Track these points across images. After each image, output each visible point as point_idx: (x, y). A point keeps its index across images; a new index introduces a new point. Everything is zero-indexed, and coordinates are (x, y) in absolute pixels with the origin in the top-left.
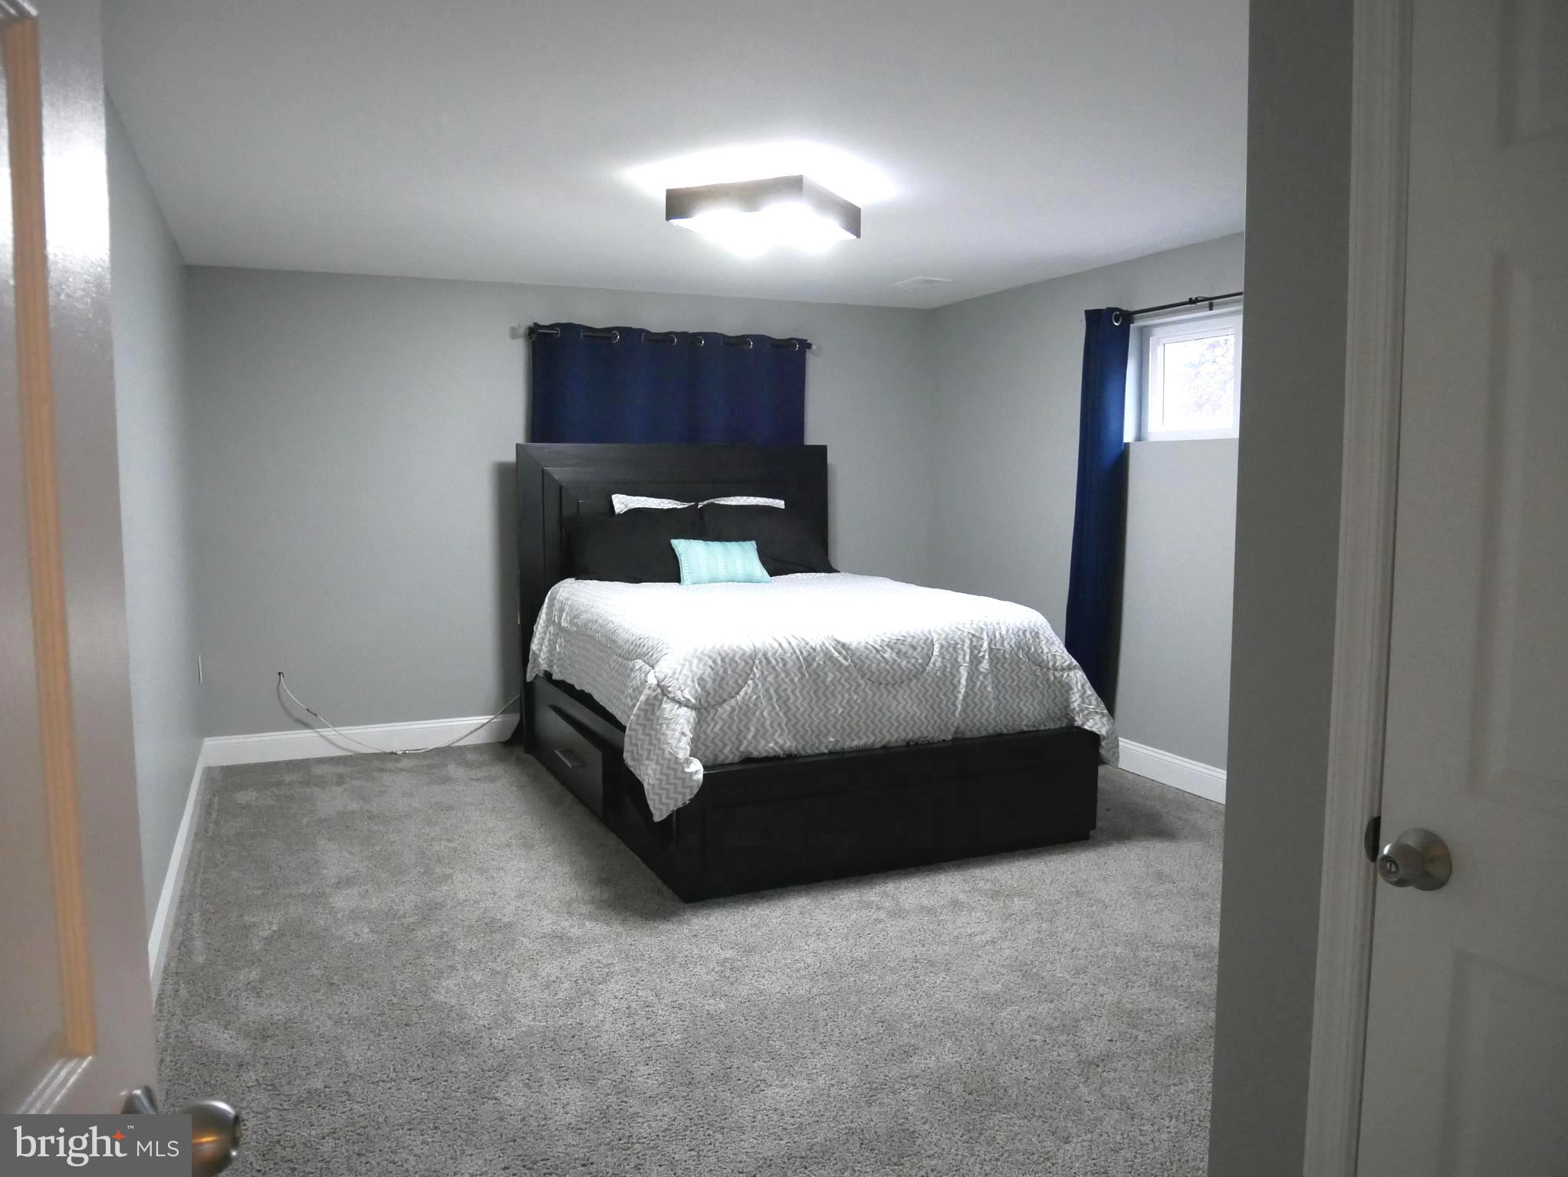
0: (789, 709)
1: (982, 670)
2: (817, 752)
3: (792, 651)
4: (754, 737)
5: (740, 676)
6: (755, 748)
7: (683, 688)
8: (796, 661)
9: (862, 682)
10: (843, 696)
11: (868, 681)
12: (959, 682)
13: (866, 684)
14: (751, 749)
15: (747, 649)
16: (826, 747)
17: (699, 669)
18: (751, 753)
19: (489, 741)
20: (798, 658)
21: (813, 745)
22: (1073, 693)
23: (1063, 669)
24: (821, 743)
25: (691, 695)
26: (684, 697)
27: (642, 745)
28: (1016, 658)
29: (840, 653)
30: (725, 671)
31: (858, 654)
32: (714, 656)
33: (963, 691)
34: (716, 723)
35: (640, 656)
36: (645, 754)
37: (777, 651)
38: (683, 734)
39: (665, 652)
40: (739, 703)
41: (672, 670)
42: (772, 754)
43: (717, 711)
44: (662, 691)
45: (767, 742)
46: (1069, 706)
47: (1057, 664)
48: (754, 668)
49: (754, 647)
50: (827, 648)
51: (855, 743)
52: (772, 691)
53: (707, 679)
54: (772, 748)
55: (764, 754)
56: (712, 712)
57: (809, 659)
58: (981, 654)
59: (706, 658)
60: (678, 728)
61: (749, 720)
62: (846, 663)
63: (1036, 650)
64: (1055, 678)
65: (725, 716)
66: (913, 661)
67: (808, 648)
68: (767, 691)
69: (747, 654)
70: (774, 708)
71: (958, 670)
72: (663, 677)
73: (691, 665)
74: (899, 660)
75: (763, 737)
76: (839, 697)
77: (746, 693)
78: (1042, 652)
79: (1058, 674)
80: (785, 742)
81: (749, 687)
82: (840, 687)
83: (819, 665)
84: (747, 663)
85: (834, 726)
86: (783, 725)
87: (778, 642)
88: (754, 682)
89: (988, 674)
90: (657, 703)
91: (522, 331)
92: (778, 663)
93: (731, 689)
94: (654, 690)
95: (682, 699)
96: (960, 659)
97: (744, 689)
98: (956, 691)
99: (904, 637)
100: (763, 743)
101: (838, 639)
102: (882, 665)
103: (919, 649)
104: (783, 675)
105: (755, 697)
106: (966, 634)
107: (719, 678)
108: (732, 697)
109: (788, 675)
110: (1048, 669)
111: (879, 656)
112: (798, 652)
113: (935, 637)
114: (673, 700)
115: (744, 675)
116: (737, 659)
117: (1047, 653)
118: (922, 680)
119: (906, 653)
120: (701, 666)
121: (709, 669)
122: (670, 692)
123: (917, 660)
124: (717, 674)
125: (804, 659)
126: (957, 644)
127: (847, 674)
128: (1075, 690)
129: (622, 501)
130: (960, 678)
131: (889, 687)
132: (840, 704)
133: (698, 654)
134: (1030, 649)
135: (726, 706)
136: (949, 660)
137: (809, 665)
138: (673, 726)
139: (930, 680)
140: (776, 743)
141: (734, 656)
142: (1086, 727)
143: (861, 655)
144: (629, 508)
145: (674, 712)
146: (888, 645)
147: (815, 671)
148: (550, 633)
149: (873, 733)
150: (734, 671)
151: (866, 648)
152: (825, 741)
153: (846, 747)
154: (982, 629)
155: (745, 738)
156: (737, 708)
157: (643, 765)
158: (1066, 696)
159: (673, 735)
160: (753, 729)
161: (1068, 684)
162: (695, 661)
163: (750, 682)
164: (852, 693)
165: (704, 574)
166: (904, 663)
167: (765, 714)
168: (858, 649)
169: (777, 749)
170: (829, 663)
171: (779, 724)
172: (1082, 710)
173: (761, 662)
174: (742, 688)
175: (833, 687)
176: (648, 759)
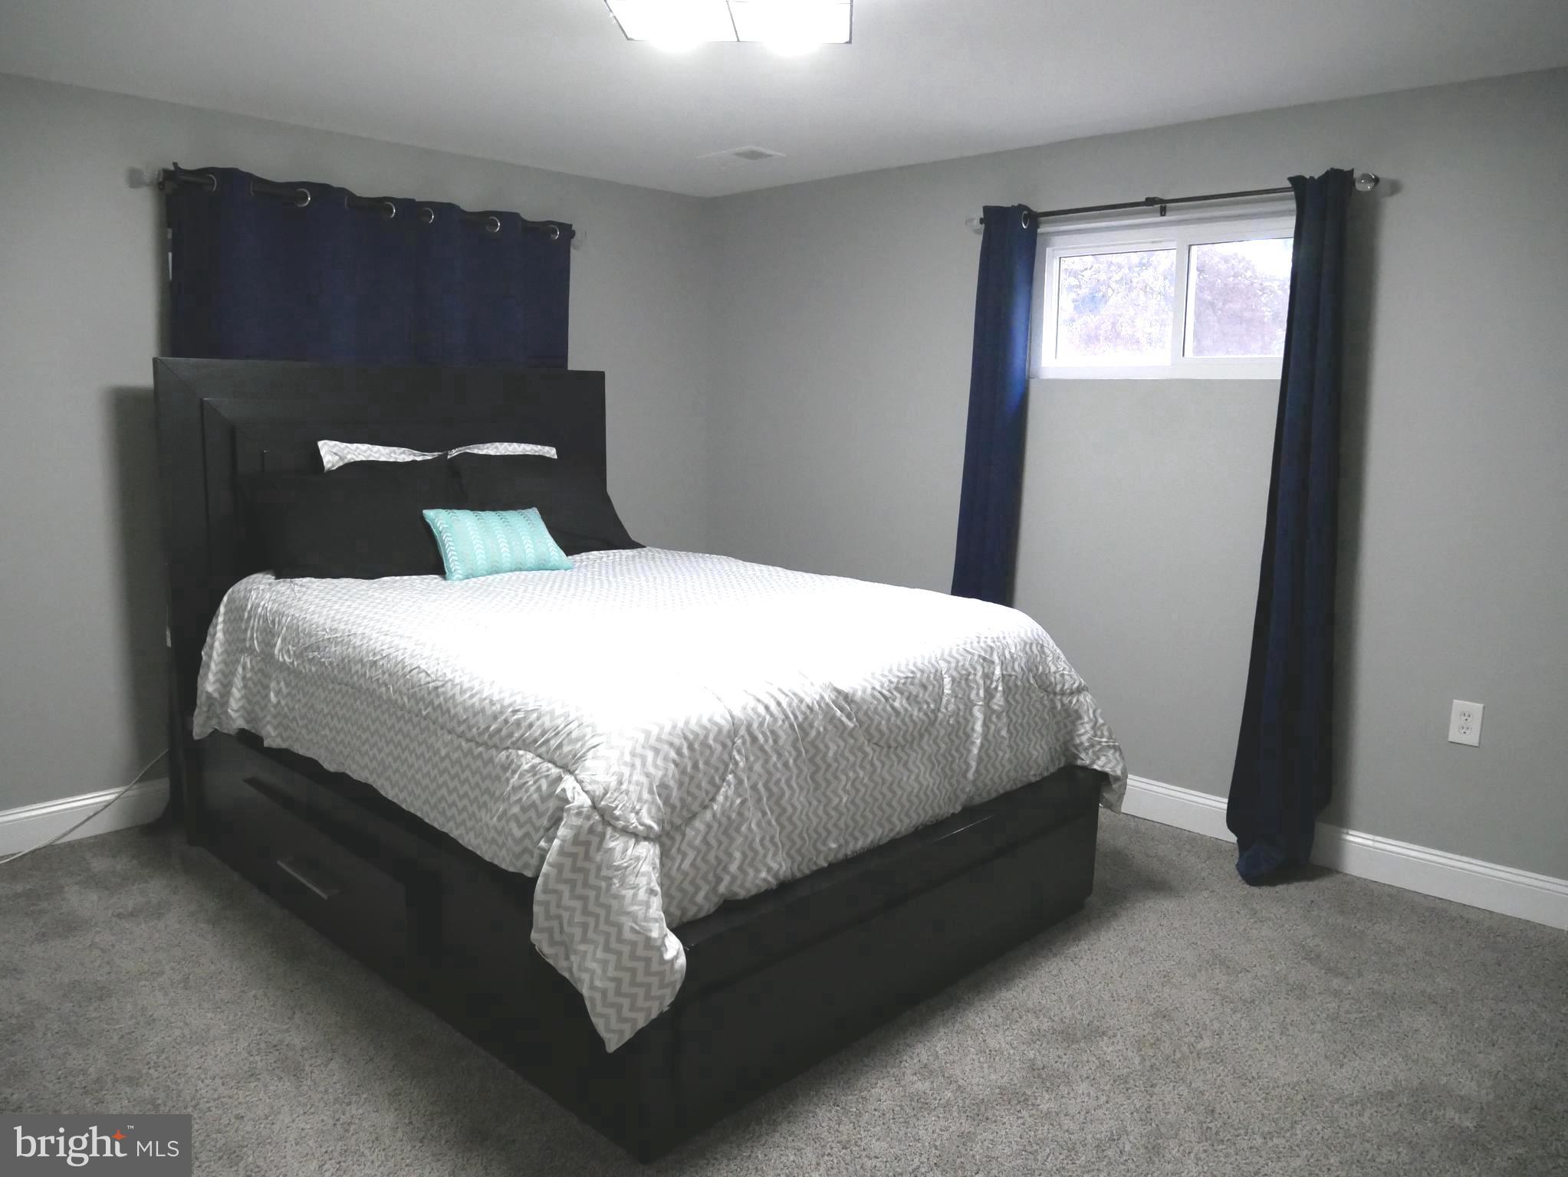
0: (784, 810)
1: (996, 707)
2: (814, 868)
3: (783, 717)
4: (740, 868)
5: (717, 769)
6: (742, 886)
7: (638, 807)
8: (790, 731)
9: (868, 749)
10: (847, 775)
11: (875, 747)
12: (973, 729)
13: (874, 751)
14: (736, 888)
15: (723, 722)
16: (826, 859)
17: (660, 769)
18: (736, 894)
19: (118, 828)
20: (791, 726)
21: (810, 860)
22: (1082, 724)
23: (1072, 693)
24: (819, 852)
25: (652, 818)
26: (642, 824)
27: (571, 917)
28: (1027, 685)
29: (842, 709)
30: (695, 766)
31: (865, 707)
32: (677, 741)
33: (978, 742)
34: (684, 855)
35: (527, 745)
36: (578, 932)
37: (764, 719)
38: (652, 892)
39: (589, 744)
40: (718, 815)
41: (615, 777)
42: (764, 887)
43: (684, 835)
44: (602, 816)
45: (758, 871)
46: (1072, 739)
47: (1066, 687)
48: (735, 753)
49: (732, 717)
50: (827, 704)
51: (860, 844)
52: (760, 786)
53: (672, 783)
54: (765, 880)
55: (754, 892)
56: (678, 837)
57: (805, 727)
58: (993, 686)
59: (666, 747)
60: (642, 881)
61: (732, 840)
62: (851, 725)
63: (1044, 670)
64: (1063, 705)
65: (697, 842)
66: (925, 707)
67: (803, 707)
68: (754, 787)
69: (725, 731)
70: (764, 814)
71: (971, 714)
72: (602, 791)
73: (644, 764)
74: (910, 709)
75: (751, 865)
76: (843, 778)
77: (726, 798)
78: (1050, 672)
79: (1066, 700)
80: (781, 866)
81: (729, 786)
82: (844, 763)
83: (819, 732)
84: (724, 746)
85: (835, 825)
86: (777, 839)
87: (763, 703)
88: (736, 776)
89: (1003, 712)
90: (595, 840)
91: (149, 174)
92: (766, 741)
93: (704, 794)
94: (588, 818)
95: (641, 828)
96: (973, 696)
97: (723, 789)
98: (969, 741)
99: (913, 672)
100: (751, 872)
101: (840, 687)
102: (893, 719)
103: (930, 688)
104: (774, 758)
105: (738, 801)
106: (976, 658)
107: (687, 780)
108: (705, 807)
109: (780, 755)
110: (1055, 694)
111: (888, 708)
112: (792, 717)
113: (943, 665)
114: (625, 831)
115: (722, 767)
116: (711, 742)
117: (1055, 673)
118: (935, 733)
119: (917, 696)
120: (660, 762)
121: (673, 766)
122: (617, 819)
123: (928, 704)
124: (683, 772)
125: (800, 726)
126: (969, 674)
127: (852, 741)
128: (1086, 719)
129: (334, 450)
130: (974, 724)
131: (899, 750)
132: (844, 789)
133: (652, 741)
134: (1037, 669)
135: (698, 824)
136: (961, 698)
137: (806, 734)
138: (631, 880)
139: (942, 732)
140: (769, 870)
141: (706, 737)
142: (1095, 767)
143: (869, 708)
144: (346, 461)
145: (629, 852)
146: (897, 688)
147: (812, 743)
148: (244, 668)
149: (880, 825)
150: (707, 763)
151: (874, 696)
152: (823, 848)
153: (849, 853)
154: (991, 648)
155: (725, 869)
156: (715, 826)
157: (576, 952)
158: (1070, 727)
159: (635, 895)
160: (738, 855)
161: (1076, 711)
162: (650, 755)
163: (730, 777)
164: (858, 769)
165: (481, 560)
166: (915, 713)
167: (753, 826)
168: (863, 700)
169: (770, 878)
170: (830, 727)
171: (772, 838)
172: (1092, 746)
173: (744, 743)
174: (718, 788)
175: (836, 765)
176: (584, 940)
